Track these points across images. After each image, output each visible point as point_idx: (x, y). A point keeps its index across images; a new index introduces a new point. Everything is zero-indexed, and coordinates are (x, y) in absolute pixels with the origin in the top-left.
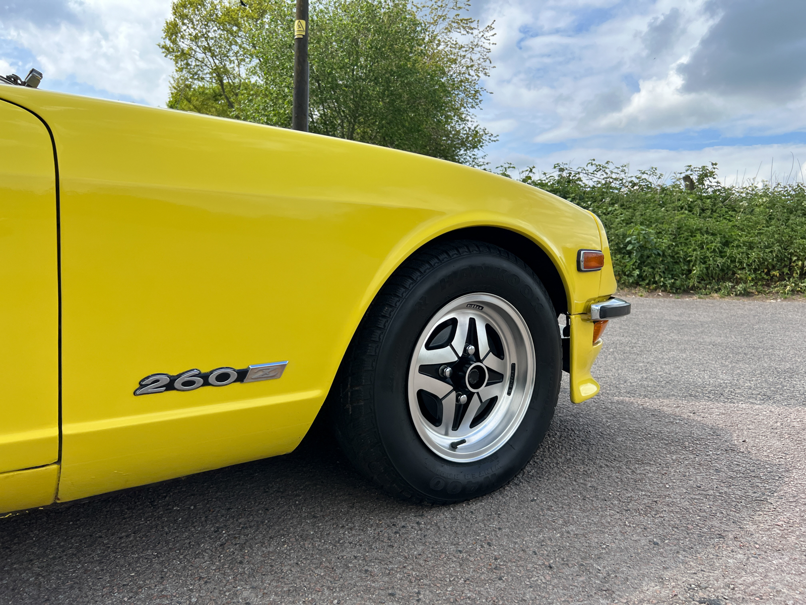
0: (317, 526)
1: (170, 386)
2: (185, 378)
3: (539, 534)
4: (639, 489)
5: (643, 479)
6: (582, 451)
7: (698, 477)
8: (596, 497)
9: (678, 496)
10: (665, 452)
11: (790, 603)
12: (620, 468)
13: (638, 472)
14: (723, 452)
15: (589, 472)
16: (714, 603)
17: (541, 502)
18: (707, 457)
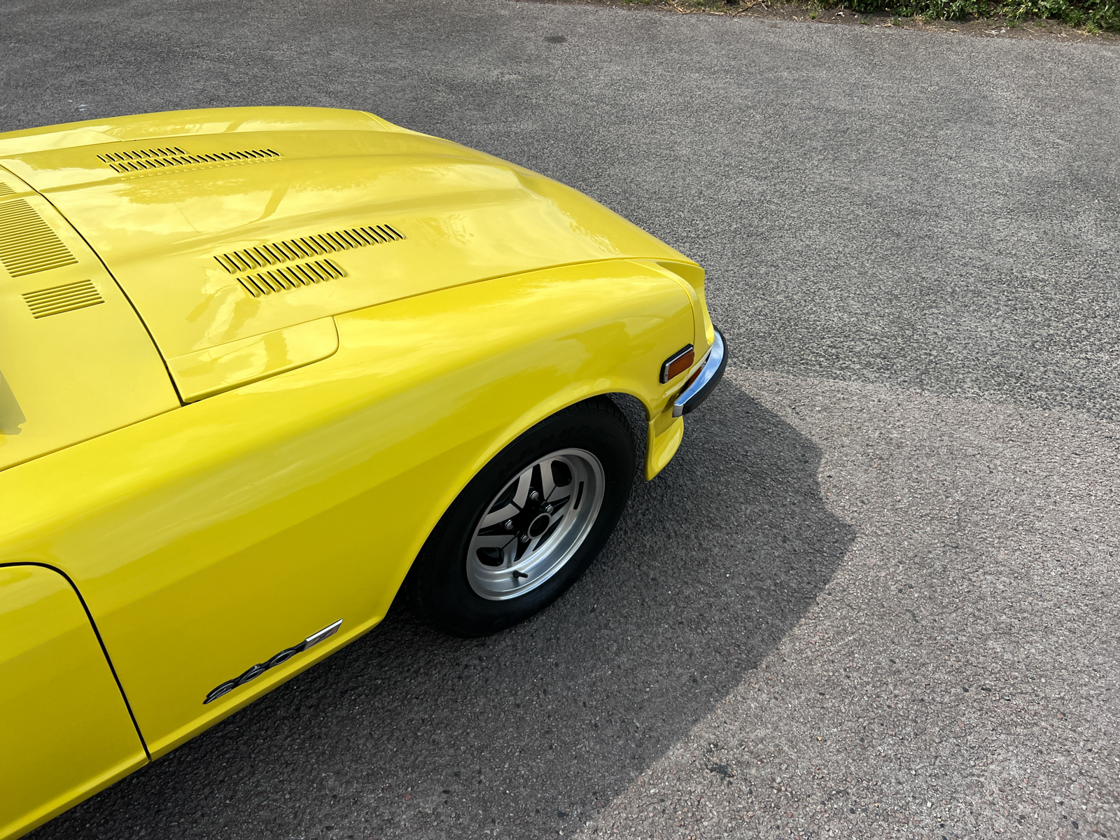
1: (236, 685)
2: (249, 675)
3: (592, 671)
4: (699, 582)
5: (707, 560)
6: (655, 503)
7: (763, 551)
8: (654, 599)
9: (734, 592)
10: (742, 500)
11: (784, 767)
12: (688, 537)
13: (705, 545)
14: (801, 498)
15: (655, 548)
16: (722, 770)
17: (601, 613)
18: (782, 510)
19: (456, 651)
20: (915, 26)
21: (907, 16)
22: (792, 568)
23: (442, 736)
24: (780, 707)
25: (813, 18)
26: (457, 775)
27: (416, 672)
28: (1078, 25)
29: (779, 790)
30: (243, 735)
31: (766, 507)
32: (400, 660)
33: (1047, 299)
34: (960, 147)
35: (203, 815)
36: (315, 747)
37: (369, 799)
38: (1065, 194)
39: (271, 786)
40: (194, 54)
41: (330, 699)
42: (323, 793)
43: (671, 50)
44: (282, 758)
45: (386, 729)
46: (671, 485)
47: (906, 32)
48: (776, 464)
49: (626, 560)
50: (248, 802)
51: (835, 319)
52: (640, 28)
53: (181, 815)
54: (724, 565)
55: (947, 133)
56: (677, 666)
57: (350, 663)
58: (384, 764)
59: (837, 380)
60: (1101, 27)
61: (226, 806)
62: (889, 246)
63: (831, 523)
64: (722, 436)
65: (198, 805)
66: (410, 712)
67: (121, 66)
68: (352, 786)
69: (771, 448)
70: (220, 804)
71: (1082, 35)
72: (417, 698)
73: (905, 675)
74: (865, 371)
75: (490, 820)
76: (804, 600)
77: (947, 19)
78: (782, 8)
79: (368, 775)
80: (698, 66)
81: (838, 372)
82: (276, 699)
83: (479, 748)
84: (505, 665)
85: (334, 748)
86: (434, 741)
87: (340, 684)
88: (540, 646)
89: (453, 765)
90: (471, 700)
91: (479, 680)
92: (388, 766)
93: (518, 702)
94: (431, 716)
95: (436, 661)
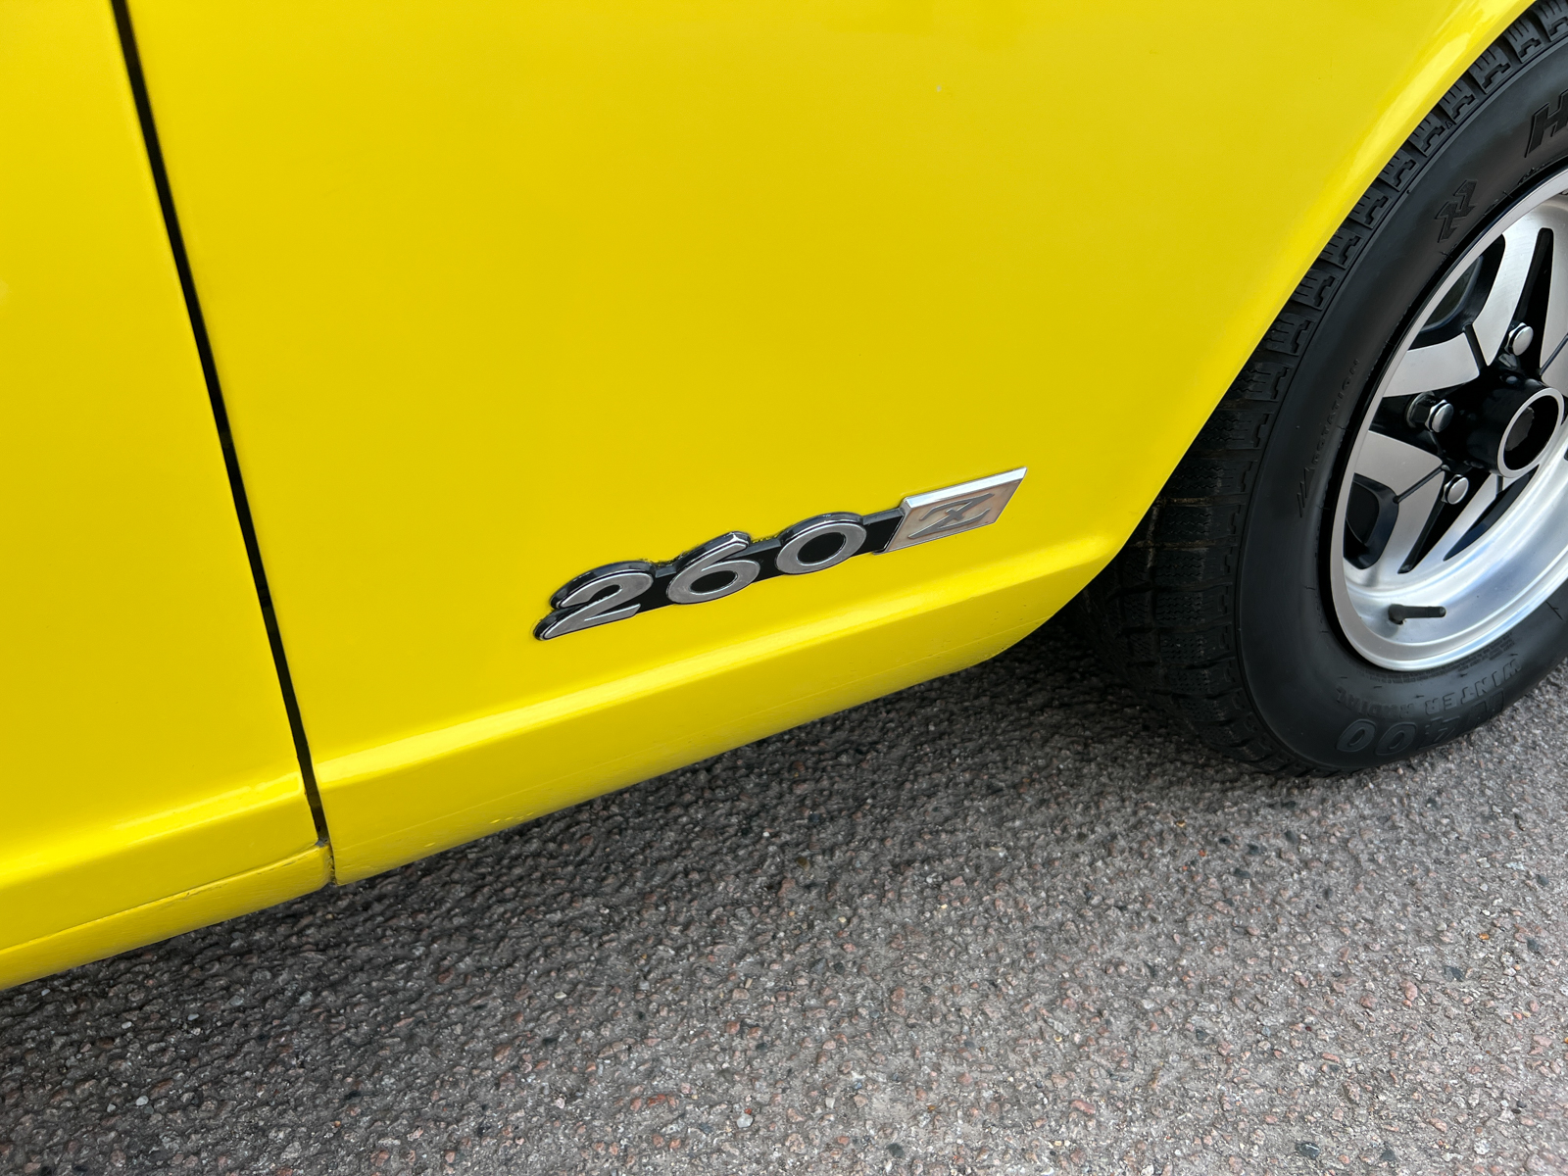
0: (1009, 829)
1: (655, 597)
2: (704, 567)
19: (1211, 809)
23: (1223, 1023)
27: (1107, 845)
30: (618, 928)
32: (1053, 810)
36: (827, 992)
39: (693, 1083)
41: (864, 875)
44: (728, 1007)
45: (1038, 976)
50: (621, 1117)
53: (417, 1118)
58: (1049, 1076)
61: (554, 1116)
65: (472, 1097)
66: (1107, 940)
68: (951, 1126)
70: (534, 1108)
72: (1122, 909)
79: (997, 1099)
83: (1362, 1079)
84: (1372, 860)
85: (885, 1005)
86: (1200, 1033)
87: (888, 843)
88: (1466, 828)
89: (1286, 1119)
90: (1292, 936)
91: (1304, 888)
92: (1061, 1084)
93: (1452, 962)
94: (1174, 961)
95: (1158, 827)
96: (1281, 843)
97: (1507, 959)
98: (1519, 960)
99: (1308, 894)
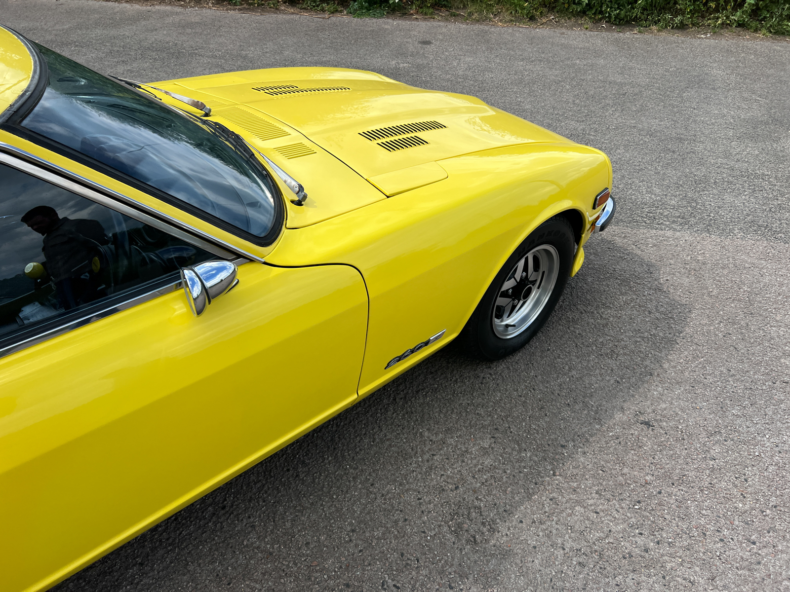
0: (437, 381)
1: (400, 360)
2: (405, 355)
3: (558, 379)
4: (606, 335)
5: (607, 324)
6: (568, 296)
7: (639, 319)
8: (583, 343)
9: (628, 339)
10: (618, 293)
11: (682, 421)
12: (593, 313)
13: (604, 316)
14: (653, 292)
15: (576, 319)
16: (647, 424)
17: (553, 351)
18: (644, 298)
19: (475, 371)
20: (652, 33)
21: (646, 27)
22: (659, 327)
23: (481, 411)
24: (671, 394)
25: (587, 29)
26: (496, 429)
27: (456, 381)
28: (756, 31)
29: (682, 432)
30: (368, 412)
31: (634, 297)
32: (444, 375)
33: (772, 185)
34: (698, 103)
35: (360, 450)
36: (411, 417)
37: (451, 441)
38: (770, 128)
39: (393, 436)
40: (196, 54)
41: (411, 395)
42: (424, 439)
43: (501, 48)
44: (394, 423)
45: (448, 408)
46: (574, 286)
47: (647, 36)
48: (634, 275)
49: (559, 325)
50: (383, 443)
51: (648, 198)
52: (478, 35)
53: (348, 450)
54: (618, 326)
55: (688, 95)
56: (606, 376)
57: (416, 377)
58: (453, 425)
59: (657, 230)
60: (771, 32)
62: (669, 158)
63: (674, 303)
64: (597, 261)
65: (356, 445)
66: (459, 400)
67: (151, 61)
68: (439, 435)
69: (628, 266)
70: (368, 445)
71: (759, 37)
72: (461, 393)
73: (738, 377)
74: (673, 225)
75: (523, 449)
76: (670, 343)
77: (672, 28)
78: (566, 23)
79: (445, 430)
80: (521, 57)
81: (657, 226)
82: (380, 395)
83: (505, 417)
84: (506, 377)
85: (422, 417)
86: (478, 414)
87: (414, 387)
88: (523, 367)
89: (493, 425)
90: (492, 394)
91: (494, 384)
92: (456, 426)
93: (520, 394)
94: (472, 402)
95: (465, 376)
96: (489, 376)
97: (529, 392)
98: (531, 392)
99: (494, 385)
